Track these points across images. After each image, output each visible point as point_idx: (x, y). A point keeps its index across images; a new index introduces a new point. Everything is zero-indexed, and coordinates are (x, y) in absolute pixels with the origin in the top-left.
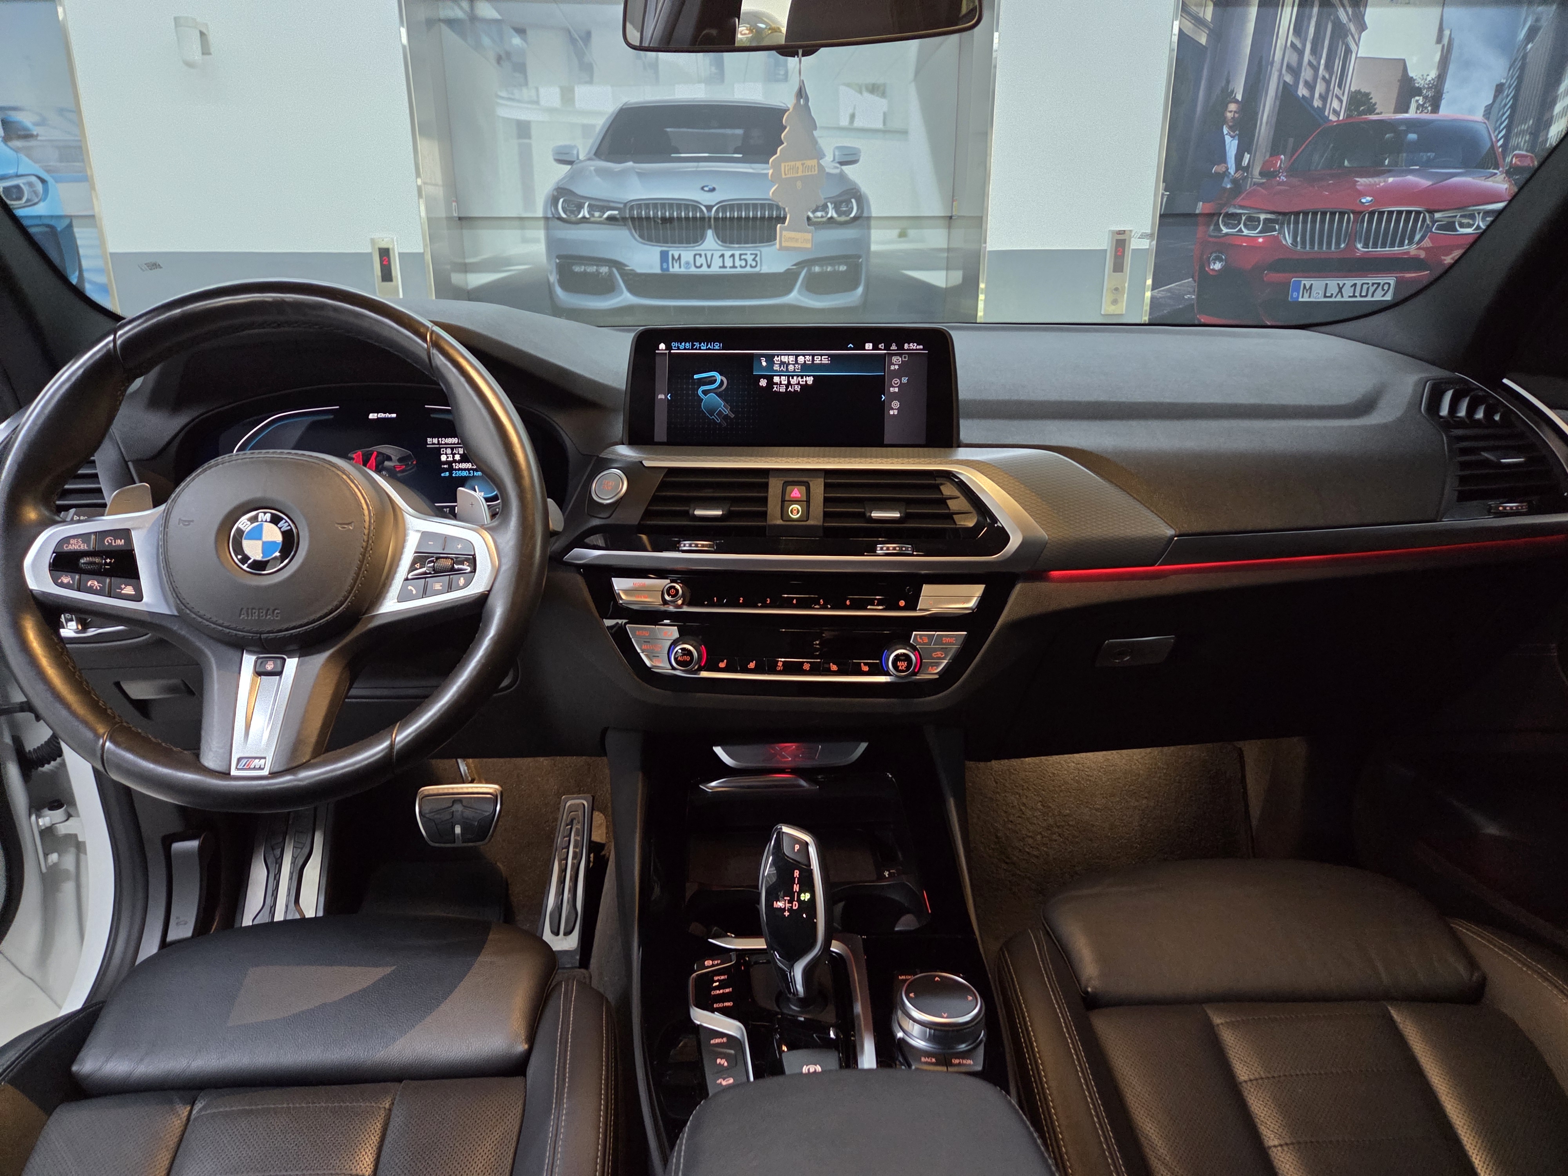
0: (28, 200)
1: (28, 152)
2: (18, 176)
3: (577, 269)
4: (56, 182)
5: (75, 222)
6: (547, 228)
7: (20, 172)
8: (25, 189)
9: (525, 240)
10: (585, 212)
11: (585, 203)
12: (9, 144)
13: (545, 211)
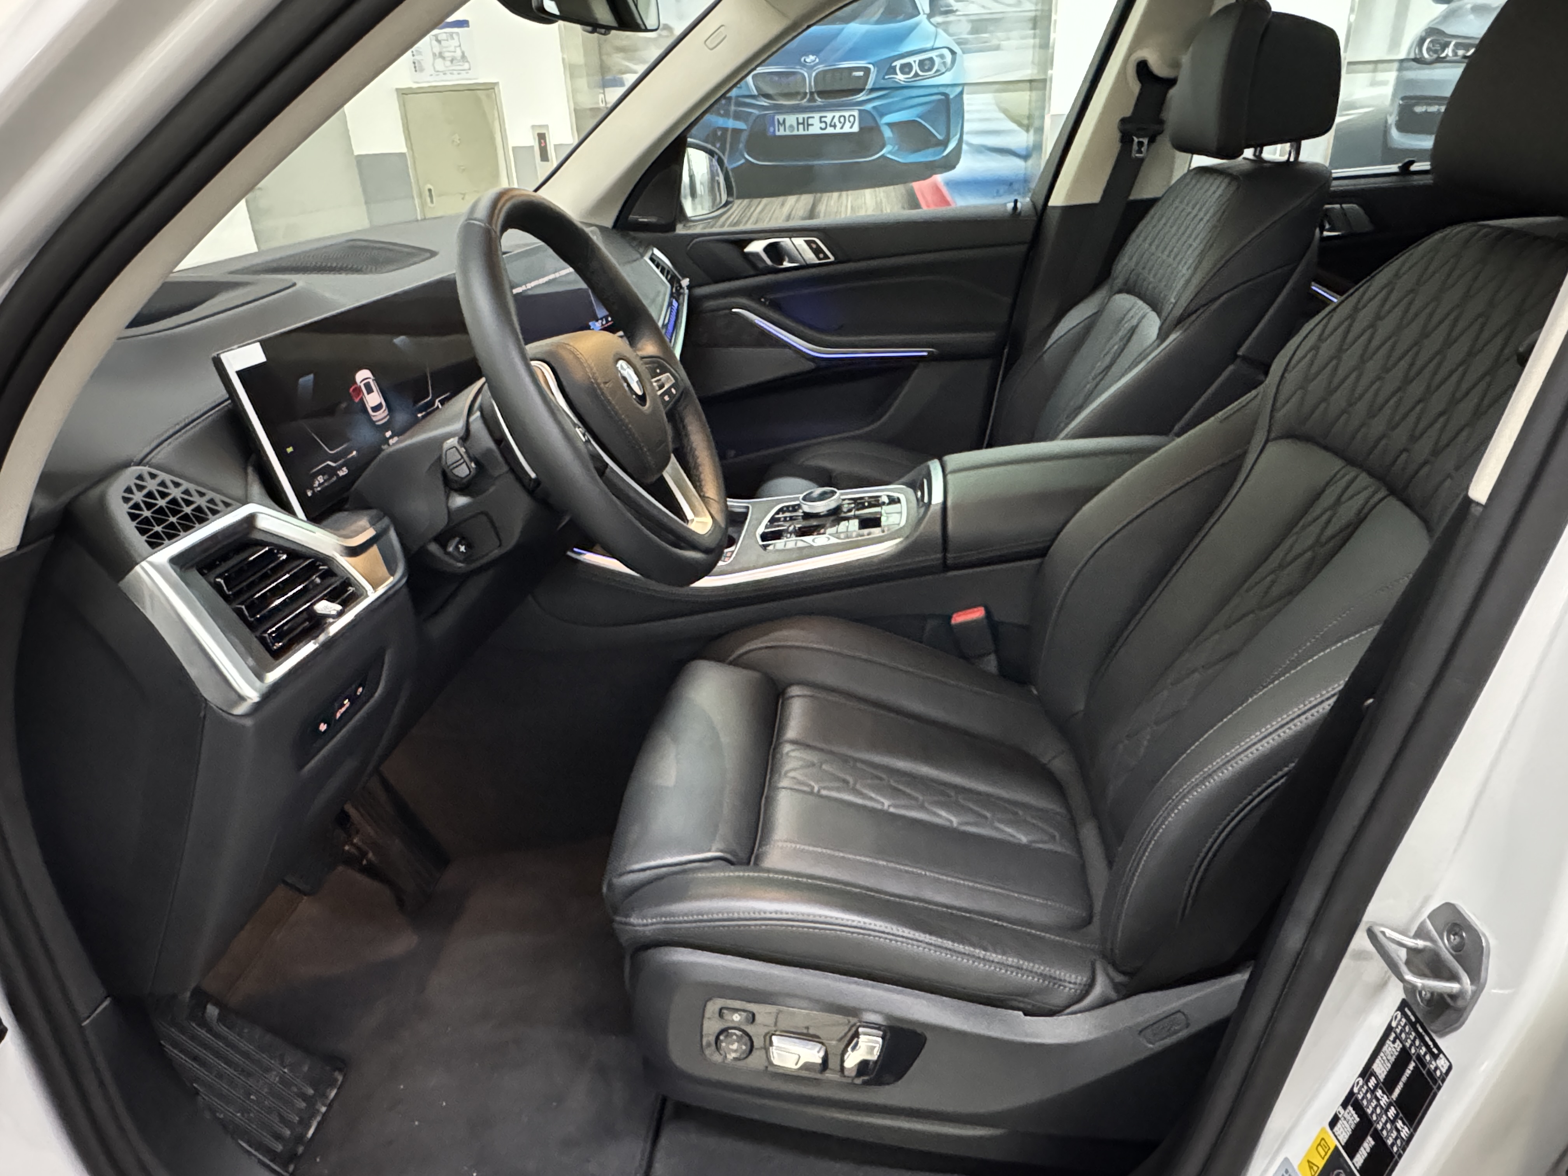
0: (937, 71)
1: (945, 26)
2: (933, 49)
3: (1419, 109)
4: (964, 53)
5: (966, 88)
6: (1400, 70)
7: (936, 46)
8: (937, 61)
9: (1373, 84)
10: (1449, 51)
11: (1449, 43)
12: (932, 20)
13: (1409, 53)
